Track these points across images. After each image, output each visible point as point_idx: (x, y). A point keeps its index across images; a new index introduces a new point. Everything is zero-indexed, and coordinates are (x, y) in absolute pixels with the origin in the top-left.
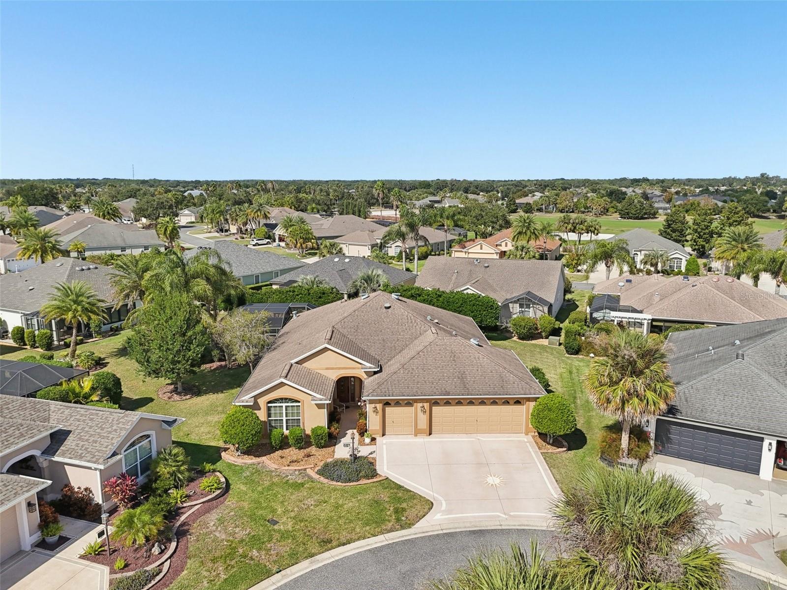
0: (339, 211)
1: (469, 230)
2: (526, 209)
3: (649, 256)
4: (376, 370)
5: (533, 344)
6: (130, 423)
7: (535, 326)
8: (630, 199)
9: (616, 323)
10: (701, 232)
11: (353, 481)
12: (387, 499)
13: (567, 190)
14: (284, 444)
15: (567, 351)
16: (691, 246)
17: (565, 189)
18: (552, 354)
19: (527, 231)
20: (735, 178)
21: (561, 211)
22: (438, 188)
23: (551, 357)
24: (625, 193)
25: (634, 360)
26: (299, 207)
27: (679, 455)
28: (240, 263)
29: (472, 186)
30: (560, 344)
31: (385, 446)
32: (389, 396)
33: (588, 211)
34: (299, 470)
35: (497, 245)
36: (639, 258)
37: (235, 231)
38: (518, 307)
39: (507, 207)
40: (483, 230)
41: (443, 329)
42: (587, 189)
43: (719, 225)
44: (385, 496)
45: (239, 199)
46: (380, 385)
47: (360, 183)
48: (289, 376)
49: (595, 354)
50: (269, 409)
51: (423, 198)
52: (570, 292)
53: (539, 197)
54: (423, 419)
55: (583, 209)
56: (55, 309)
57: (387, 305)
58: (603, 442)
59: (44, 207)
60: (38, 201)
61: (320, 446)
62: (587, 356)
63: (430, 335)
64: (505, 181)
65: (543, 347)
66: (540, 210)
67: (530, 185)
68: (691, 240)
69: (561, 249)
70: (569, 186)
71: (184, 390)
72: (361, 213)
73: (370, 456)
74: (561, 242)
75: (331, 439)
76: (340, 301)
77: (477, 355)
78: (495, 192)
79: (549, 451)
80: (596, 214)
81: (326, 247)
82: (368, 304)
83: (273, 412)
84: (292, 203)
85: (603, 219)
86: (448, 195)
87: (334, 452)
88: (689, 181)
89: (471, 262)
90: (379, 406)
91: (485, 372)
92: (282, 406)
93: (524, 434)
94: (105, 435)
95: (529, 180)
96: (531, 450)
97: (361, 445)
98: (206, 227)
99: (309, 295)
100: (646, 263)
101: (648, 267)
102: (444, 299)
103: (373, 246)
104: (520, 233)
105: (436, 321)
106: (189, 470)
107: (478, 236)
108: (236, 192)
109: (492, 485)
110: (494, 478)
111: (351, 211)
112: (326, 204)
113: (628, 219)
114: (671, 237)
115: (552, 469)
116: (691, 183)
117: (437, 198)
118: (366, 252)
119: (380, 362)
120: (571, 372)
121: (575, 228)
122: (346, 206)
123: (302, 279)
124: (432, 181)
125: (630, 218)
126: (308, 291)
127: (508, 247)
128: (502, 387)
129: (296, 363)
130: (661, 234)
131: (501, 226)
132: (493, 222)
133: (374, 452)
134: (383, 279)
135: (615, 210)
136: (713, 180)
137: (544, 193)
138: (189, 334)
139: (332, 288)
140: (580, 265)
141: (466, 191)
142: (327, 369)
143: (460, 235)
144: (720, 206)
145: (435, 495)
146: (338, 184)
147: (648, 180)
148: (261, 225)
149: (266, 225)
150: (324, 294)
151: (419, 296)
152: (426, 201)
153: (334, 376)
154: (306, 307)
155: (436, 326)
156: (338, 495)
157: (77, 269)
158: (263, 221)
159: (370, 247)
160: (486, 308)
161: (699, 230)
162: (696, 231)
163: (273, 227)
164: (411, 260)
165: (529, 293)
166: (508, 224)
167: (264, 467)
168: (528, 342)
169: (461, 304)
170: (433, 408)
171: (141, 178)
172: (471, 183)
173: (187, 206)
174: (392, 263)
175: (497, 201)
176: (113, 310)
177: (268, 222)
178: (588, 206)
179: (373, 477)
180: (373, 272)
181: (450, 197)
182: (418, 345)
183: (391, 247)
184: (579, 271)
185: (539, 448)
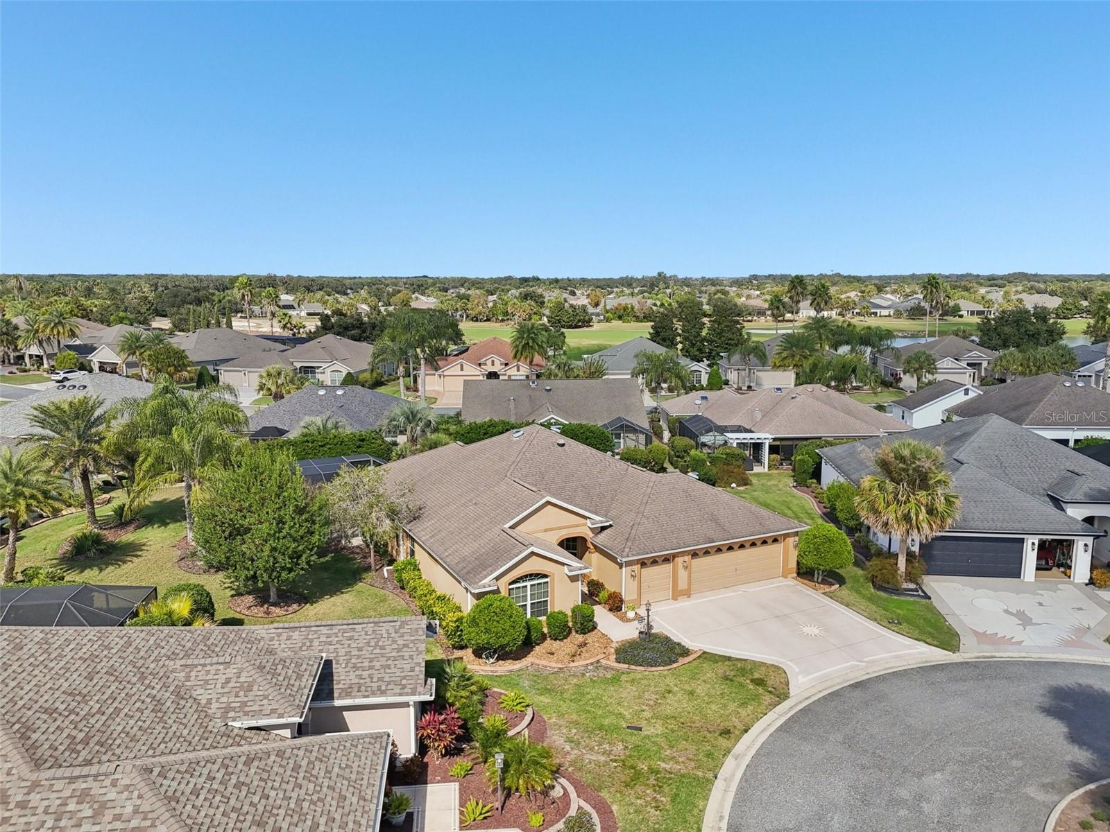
4: (609, 523)
11: (673, 663)
12: (732, 674)
21: (474, 319)
32: (640, 555)
33: (508, 319)
35: (479, 364)
42: (478, 290)
44: (725, 670)
46: (631, 540)
50: (511, 592)
54: (684, 577)
55: (501, 317)
57: (561, 441)
61: (582, 633)
79: (826, 591)
80: (518, 323)
83: (515, 595)
87: (605, 635)
89: (525, 384)
90: (637, 569)
92: (526, 586)
93: (783, 578)
96: (809, 592)
97: (626, 622)
104: (524, 347)
110: (810, 628)
123: (309, 422)
127: (496, 366)
129: (510, 527)
142: (546, 530)
149: (75, 347)
153: (554, 539)
158: (66, 342)
163: (86, 349)
170: (692, 561)
172: (313, 280)
177: (78, 342)
179: (686, 654)
182: (637, 488)
185: (815, 590)
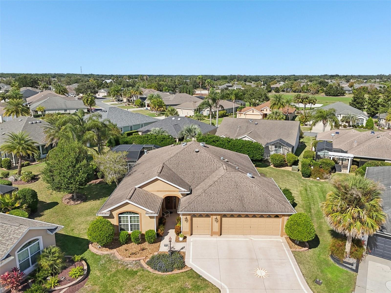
0: (179, 91)
1: (246, 102)
2: (276, 90)
3: (346, 117)
4: (188, 193)
5: (283, 170)
6: (21, 234)
7: (284, 159)
8: (331, 85)
9: (331, 159)
10: (373, 104)
11: (169, 271)
12: (190, 287)
13: (297, 81)
14: (128, 240)
15: (303, 176)
16: (367, 111)
17: (296, 80)
18: (294, 177)
19: (278, 102)
20: (383, 75)
21: (295, 92)
22: (231, 79)
23: (294, 179)
24: (328, 83)
25: (359, 198)
26: (159, 89)
27: (383, 256)
28: (122, 120)
29: (248, 78)
30: (299, 170)
31: (192, 243)
32: (195, 212)
33: (308, 92)
34: (136, 261)
35: (261, 110)
36: (340, 118)
37: (126, 101)
38: (274, 148)
39: (266, 89)
40: (254, 102)
41: (231, 165)
42: (307, 80)
43: (383, 100)
44: (189, 284)
45: (129, 84)
46: (189, 203)
47: (192, 77)
48: (132, 198)
49: (320, 178)
50: (120, 218)
51: (223, 84)
52: (303, 138)
53: (283, 84)
54: (216, 226)
55: (305, 91)
56: (7, 147)
57: (197, 150)
58: (333, 246)
59: (30, 87)
60: (28, 84)
61: (151, 243)
62: (315, 179)
63: (222, 170)
64: (265, 76)
65: (288, 172)
66: (283, 91)
67: (278, 78)
68: (367, 108)
69: (296, 112)
70: (298, 79)
71: (77, 197)
72: (191, 93)
73: (182, 251)
74: (295, 109)
75: (158, 238)
76: (171, 145)
77: (251, 185)
78: (260, 82)
79: (297, 250)
80: (312, 93)
81: (169, 111)
82: (185, 149)
83: (122, 220)
84: (156, 86)
85: (316, 96)
86: (236, 83)
87: (159, 247)
88: (360, 77)
89: (247, 121)
90: (189, 217)
91: (256, 196)
92: (128, 217)
93: (280, 236)
94: (4, 242)
95: (277, 76)
96: (285, 249)
97: (177, 242)
98: (111, 99)
99: (156, 139)
100: (343, 121)
101: (344, 123)
102: (232, 144)
103: (195, 110)
104: (274, 104)
105: (226, 160)
106: (62, 262)
107: (251, 105)
108: (128, 81)
110: (262, 271)
111: (185, 91)
112: (173, 87)
113: (329, 96)
114: (356, 106)
115: (299, 264)
116: (361, 77)
117: (230, 84)
118: (191, 113)
119: (191, 187)
120: (306, 190)
121: (303, 101)
122: (183, 88)
123: (154, 129)
124: (228, 76)
125: (330, 96)
126: (156, 137)
127: (268, 112)
128: (267, 207)
129: (139, 187)
130: (350, 105)
131: (263, 100)
132: (259, 98)
133: (184, 247)
134: (198, 131)
135: (323, 91)
136: (372, 76)
137: (285, 82)
138: (77, 166)
139: (169, 136)
140: (307, 122)
141: (245, 81)
142: (158, 191)
143: (241, 104)
144: (378, 89)
145: (222, 284)
146: (180, 77)
147: (338, 76)
148: (138, 98)
149: (141, 98)
150: (164, 139)
151: (218, 141)
152: (225, 86)
153: (162, 196)
154: (153, 147)
155: (226, 163)
156: (158, 282)
157: (30, 123)
158: (139, 96)
159: (194, 110)
160: (256, 149)
161: (372, 103)
162: (370, 103)
163: (144, 99)
164: (215, 118)
165: (281, 140)
166: (267, 99)
167: (114, 257)
168: (279, 168)
169: (242, 147)
170: (223, 218)
171: (85, 74)
172: (248, 77)
173: (103, 88)
174: (205, 119)
175: (261, 86)
176: (45, 147)
177: (142, 96)
178: (309, 89)
179: (182, 268)
180: (192, 127)
181: (237, 84)
182: (215, 177)
183: (205, 111)
184: (306, 125)
185: (290, 247)
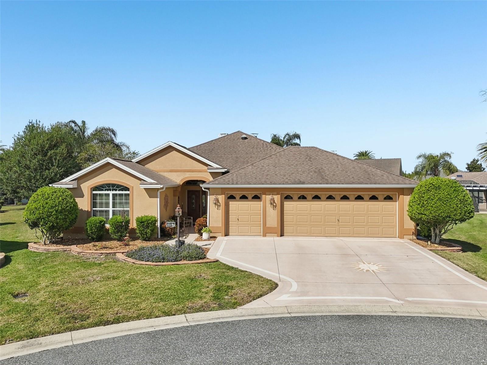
4: (224, 170)
12: (209, 278)
31: (225, 241)
32: (233, 184)
34: (107, 255)
44: (207, 274)
50: (94, 197)
54: (273, 215)
57: (244, 136)
61: (146, 238)
82: (226, 137)
83: (98, 201)
90: (221, 199)
92: (109, 195)
93: (398, 238)
96: (412, 247)
109: (367, 271)
110: (369, 265)
115: (451, 260)
129: (137, 162)
133: (210, 244)
142: (171, 171)
145: (283, 276)
170: (285, 202)
185: (423, 246)
